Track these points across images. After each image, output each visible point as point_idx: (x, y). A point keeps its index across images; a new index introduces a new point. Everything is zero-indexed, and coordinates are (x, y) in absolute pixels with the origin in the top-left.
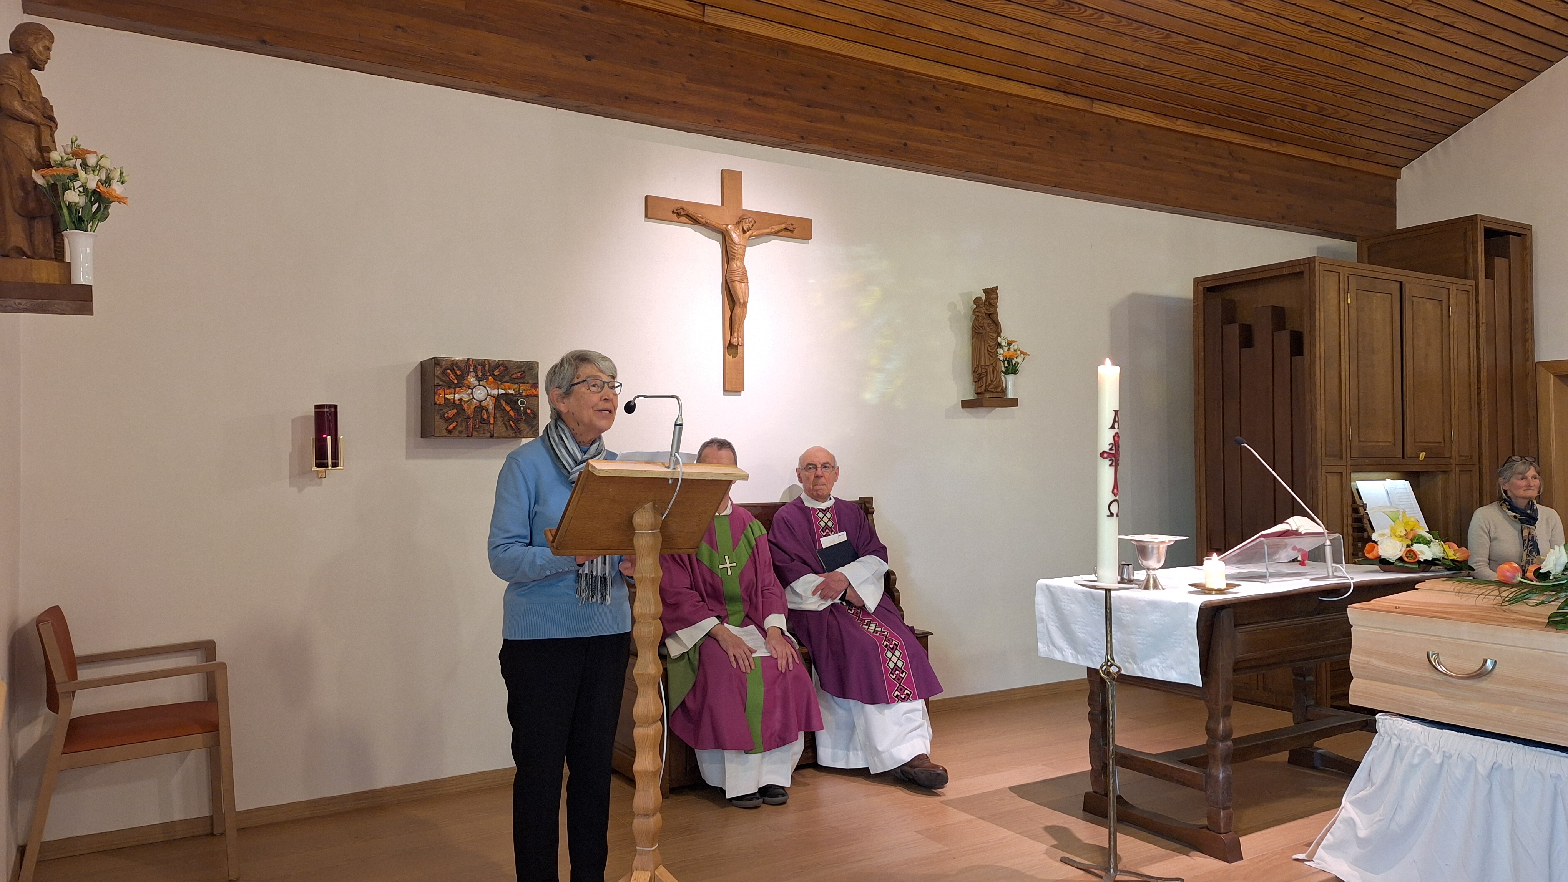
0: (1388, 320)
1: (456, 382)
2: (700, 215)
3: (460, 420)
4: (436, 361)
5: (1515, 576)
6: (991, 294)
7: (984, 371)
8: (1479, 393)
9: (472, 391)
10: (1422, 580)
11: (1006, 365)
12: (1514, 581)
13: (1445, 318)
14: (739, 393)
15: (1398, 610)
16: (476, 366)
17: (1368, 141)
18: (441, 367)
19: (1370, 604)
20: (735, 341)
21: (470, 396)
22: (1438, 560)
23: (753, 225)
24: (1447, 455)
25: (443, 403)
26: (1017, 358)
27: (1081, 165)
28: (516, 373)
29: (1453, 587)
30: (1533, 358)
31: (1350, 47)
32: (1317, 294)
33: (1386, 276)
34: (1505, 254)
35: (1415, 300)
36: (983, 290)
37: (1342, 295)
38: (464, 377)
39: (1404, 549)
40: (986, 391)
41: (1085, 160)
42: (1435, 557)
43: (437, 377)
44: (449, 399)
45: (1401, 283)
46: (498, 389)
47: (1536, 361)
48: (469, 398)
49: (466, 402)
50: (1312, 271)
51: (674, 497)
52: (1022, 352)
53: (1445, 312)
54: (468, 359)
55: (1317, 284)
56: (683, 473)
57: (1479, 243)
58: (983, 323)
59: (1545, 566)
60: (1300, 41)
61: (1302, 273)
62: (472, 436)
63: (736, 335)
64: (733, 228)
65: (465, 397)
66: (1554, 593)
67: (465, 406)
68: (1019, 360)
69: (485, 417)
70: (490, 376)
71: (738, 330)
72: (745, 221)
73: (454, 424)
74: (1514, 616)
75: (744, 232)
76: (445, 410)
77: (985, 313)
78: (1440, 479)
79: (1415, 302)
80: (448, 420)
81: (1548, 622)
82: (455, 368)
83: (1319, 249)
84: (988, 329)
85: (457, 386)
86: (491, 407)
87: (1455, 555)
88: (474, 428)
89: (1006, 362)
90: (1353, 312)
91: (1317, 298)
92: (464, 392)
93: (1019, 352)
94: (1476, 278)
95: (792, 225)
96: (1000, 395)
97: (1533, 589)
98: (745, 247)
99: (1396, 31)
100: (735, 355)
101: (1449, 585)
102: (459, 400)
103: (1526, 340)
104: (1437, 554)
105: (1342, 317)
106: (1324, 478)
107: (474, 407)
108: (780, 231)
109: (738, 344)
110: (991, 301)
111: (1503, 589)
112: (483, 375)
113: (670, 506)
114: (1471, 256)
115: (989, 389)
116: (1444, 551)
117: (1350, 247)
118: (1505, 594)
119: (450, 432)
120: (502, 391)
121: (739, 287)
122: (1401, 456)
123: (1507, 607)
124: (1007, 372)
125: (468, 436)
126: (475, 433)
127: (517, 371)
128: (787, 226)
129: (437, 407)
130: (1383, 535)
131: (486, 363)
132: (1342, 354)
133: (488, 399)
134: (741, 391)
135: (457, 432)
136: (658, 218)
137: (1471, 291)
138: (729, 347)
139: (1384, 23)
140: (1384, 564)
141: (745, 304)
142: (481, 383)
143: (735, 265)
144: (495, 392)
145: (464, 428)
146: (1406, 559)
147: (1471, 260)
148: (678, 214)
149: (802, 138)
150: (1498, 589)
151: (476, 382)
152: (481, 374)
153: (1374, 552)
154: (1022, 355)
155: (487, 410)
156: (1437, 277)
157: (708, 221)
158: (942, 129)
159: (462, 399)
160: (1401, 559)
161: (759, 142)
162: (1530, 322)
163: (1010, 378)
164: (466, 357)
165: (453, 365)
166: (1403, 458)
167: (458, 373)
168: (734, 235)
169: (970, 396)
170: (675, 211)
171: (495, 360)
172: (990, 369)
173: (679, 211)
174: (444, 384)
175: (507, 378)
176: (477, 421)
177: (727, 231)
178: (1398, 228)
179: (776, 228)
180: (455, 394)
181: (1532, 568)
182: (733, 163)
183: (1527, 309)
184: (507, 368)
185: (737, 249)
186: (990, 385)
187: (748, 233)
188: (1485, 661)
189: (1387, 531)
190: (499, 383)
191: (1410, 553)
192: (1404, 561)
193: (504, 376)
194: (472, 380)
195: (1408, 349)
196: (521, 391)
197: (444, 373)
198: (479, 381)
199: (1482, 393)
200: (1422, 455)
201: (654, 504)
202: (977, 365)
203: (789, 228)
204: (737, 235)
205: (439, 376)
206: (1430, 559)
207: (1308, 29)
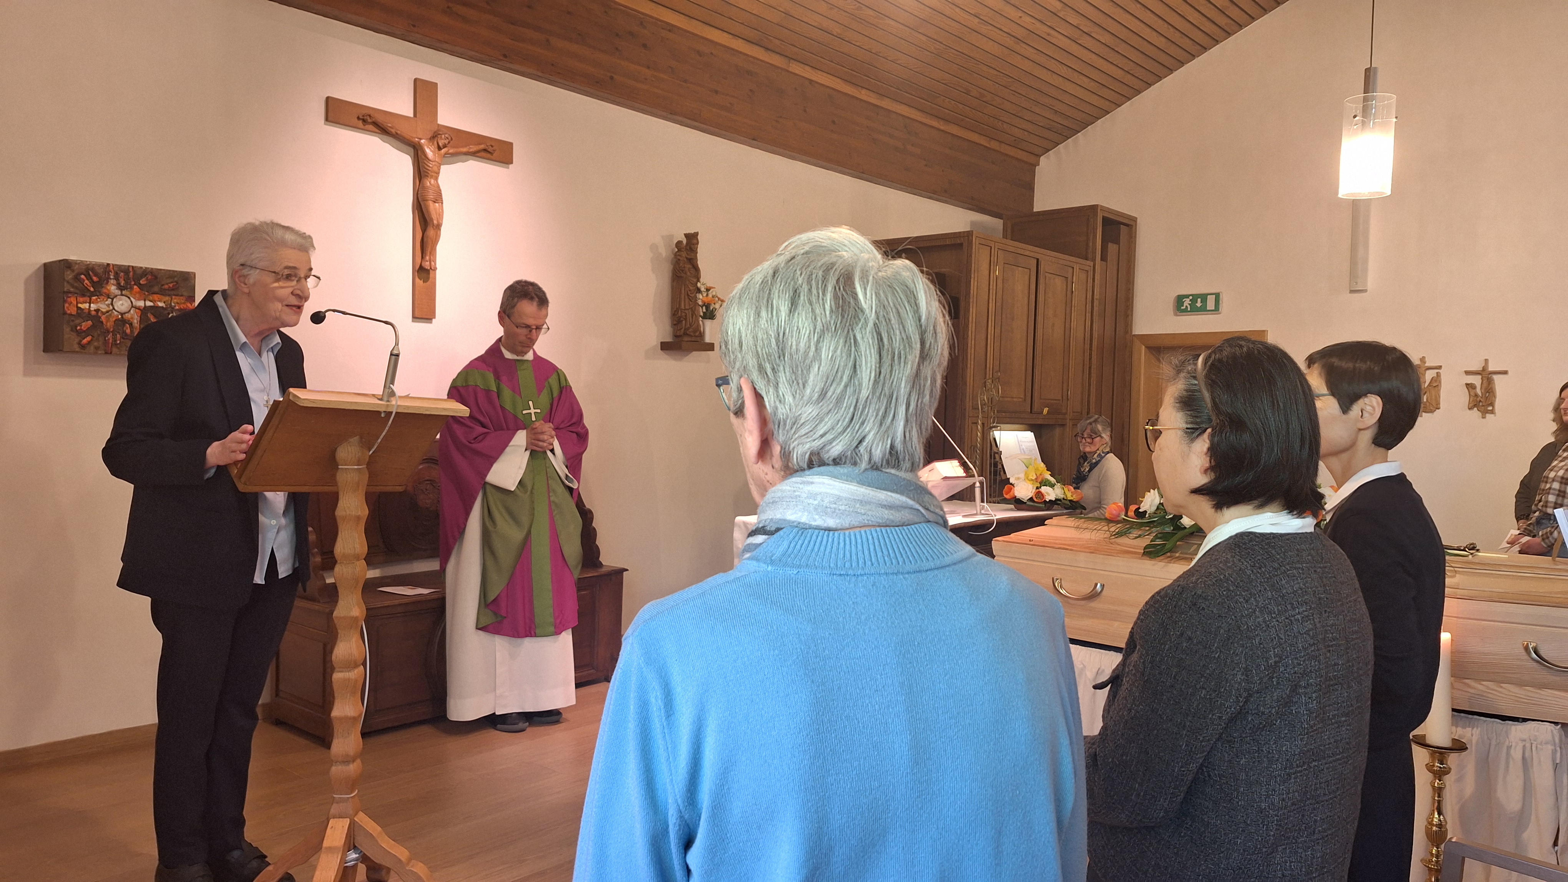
0: (1026, 292)
1: (92, 289)
2: (390, 125)
3: (96, 335)
4: (66, 264)
5: (1119, 514)
6: (692, 239)
7: (683, 314)
8: (1090, 359)
9: (112, 301)
10: (1050, 517)
11: (704, 310)
12: (1119, 519)
13: (1069, 293)
14: (430, 321)
15: (1031, 543)
16: (117, 273)
17: (1016, 129)
18: (73, 271)
19: (1010, 538)
20: (426, 265)
21: (109, 307)
22: (1060, 500)
23: (449, 142)
24: (1064, 411)
25: (74, 313)
26: (715, 304)
27: (777, 121)
28: (167, 284)
29: (1073, 523)
30: (1131, 332)
31: (1009, 42)
32: (973, 265)
33: (1027, 253)
34: (1117, 241)
35: (1047, 274)
36: (685, 234)
37: (992, 267)
38: (102, 284)
39: (1034, 491)
40: (685, 334)
41: (781, 117)
42: (1057, 498)
43: (68, 282)
44: (83, 309)
45: (1038, 260)
46: (145, 301)
47: (1133, 333)
48: (108, 309)
49: (103, 313)
50: (970, 244)
51: (385, 431)
52: (719, 299)
53: (1069, 287)
54: (108, 264)
55: (973, 256)
56: (398, 406)
57: (1098, 230)
58: (684, 267)
59: (1143, 507)
60: (970, 31)
61: (961, 245)
62: (111, 353)
63: (427, 258)
64: (427, 142)
65: (103, 307)
66: (1148, 528)
67: (103, 318)
68: (717, 306)
69: (128, 331)
70: (135, 284)
71: (430, 253)
72: (441, 137)
73: (89, 338)
74: (1119, 547)
75: (439, 148)
76: (77, 321)
77: (686, 258)
78: (1058, 431)
79: (1047, 278)
80: (81, 334)
81: (1144, 552)
82: (91, 273)
83: (973, 223)
84: (688, 273)
85: (92, 294)
86: (135, 321)
87: (1072, 496)
88: (114, 344)
89: (704, 308)
90: (1000, 282)
91: (973, 268)
92: (102, 302)
93: (717, 299)
94: (1094, 260)
95: (492, 146)
96: (698, 339)
97: (1133, 525)
98: (440, 164)
99: (1045, 32)
100: (426, 280)
101: (1070, 522)
102: (95, 310)
103: (1127, 316)
104: (1059, 495)
105: (991, 287)
106: (970, 427)
107: (114, 319)
108: (478, 151)
109: (431, 268)
110: (692, 246)
111: (1111, 525)
112: (126, 282)
113: (379, 440)
114: (1091, 241)
115: (688, 332)
116: (1064, 492)
117: (997, 224)
118: (1112, 529)
119: (83, 347)
120: (149, 304)
121: (433, 207)
122: (1029, 411)
123: (1113, 540)
124: (705, 317)
125: (106, 353)
126: (115, 350)
127: (168, 281)
128: (487, 148)
129: (66, 317)
130: (1018, 479)
131: (131, 269)
132: (990, 320)
133: (132, 311)
134: (431, 319)
135: (92, 348)
136: (341, 122)
137: (1089, 271)
138: (420, 271)
139: (1038, 24)
140: (1018, 503)
141: (438, 227)
142: (124, 292)
143: (429, 182)
144: (141, 304)
145: (101, 343)
146: (1035, 500)
147: (1091, 244)
148: (364, 121)
149: (505, 56)
150: (1108, 525)
151: (117, 291)
152: (123, 282)
153: (1011, 493)
154: (720, 302)
155: (131, 324)
156: (1066, 257)
157: (399, 132)
158: (648, 68)
159: (99, 310)
160: (1031, 499)
161: (457, 55)
162: (1131, 300)
163: (708, 323)
164: (105, 261)
165: (89, 270)
166: (1031, 412)
167: (95, 279)
168: (428, 151)
169: (669, 339)
170: (361, 117)
171: (141, 268)
172: (689, 313)
173: (365, 117)
174: (78, 291)
175: (156, 289)
176: (118, 335)
177: (419, 144)
178: (1035, 210)
179: (474, 148)
180: (90, 303)
181: (1133, 508)
182: (428, 73)
183: (1130, 289)
184: (156, 277)
185: (431, 166)
186: (688, 329)
187: (443, 151)
188: (1096, 585)
189: (1022, 476)
190: (146, 293)
191: (1039, 494)
192: (1034, 502)
193: (152, 286)
194: (113, 289)
195: (1040, 318)
196: (173, 304)
197: (77, 278)
198: (122, 290)
199: (1093, 359)
200: (1046, 410)
201: (361, 438)
202: (677, 309)
203: (489, 150)
204: (431, 151)
205: (70, 281)
206: (1054, 499)
207: (977, 20)
